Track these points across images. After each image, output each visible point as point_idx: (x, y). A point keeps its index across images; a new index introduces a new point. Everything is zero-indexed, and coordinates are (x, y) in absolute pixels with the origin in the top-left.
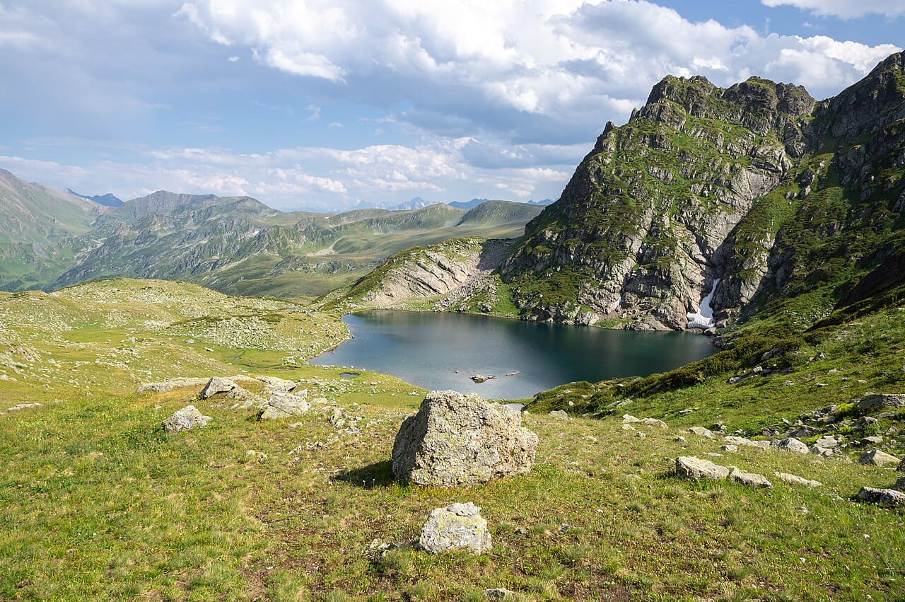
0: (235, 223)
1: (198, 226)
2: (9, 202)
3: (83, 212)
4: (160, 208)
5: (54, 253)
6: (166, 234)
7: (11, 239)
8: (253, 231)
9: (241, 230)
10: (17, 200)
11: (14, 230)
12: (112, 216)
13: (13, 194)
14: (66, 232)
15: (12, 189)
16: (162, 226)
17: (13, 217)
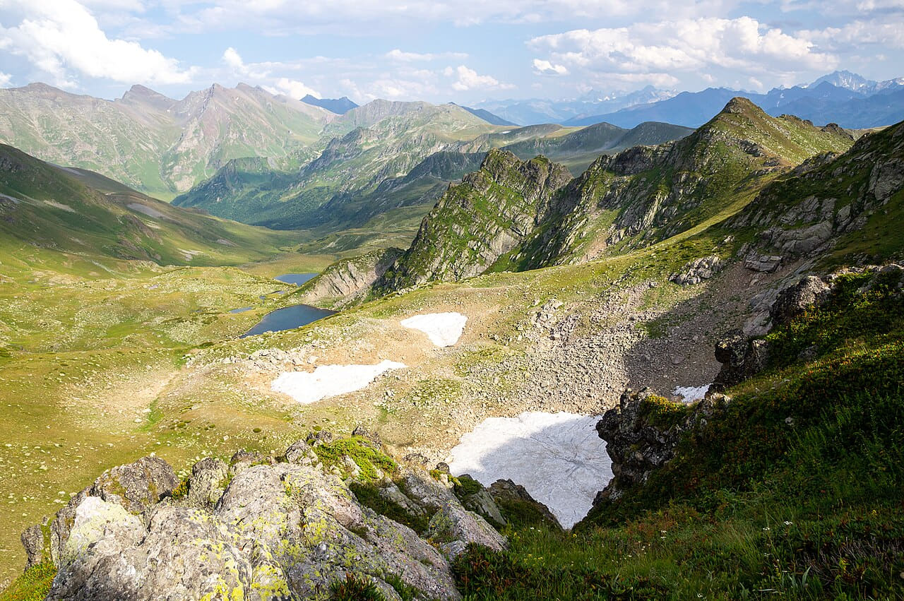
0: (423, 138)
1: (397, 139)
2: (255, 117)
3: (314, 122)
4: (377, 115)
5: (284, 164)
6: (370, 147)
7: (255, 150)
8: (439, 146)
9: (428, 145)
10: (262, 115)
11: (258, 143)
12: (336, 124)
13: (260, 111)
14: (297, 142)
15: (259, 106)
16: (367, 139)
17: (257, 132)
